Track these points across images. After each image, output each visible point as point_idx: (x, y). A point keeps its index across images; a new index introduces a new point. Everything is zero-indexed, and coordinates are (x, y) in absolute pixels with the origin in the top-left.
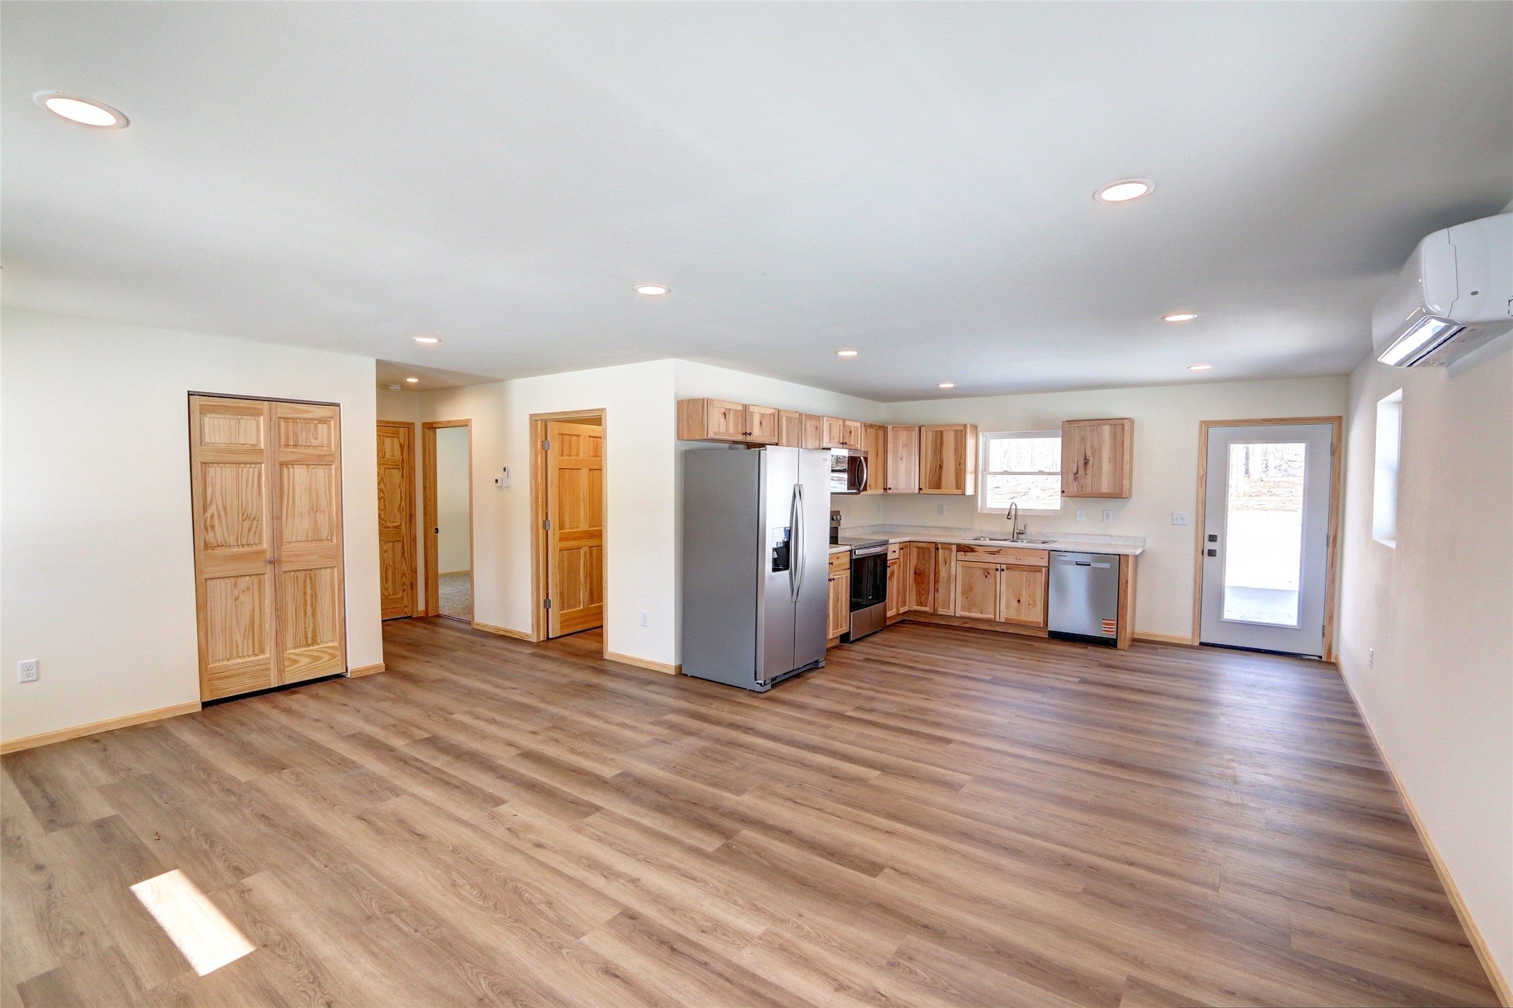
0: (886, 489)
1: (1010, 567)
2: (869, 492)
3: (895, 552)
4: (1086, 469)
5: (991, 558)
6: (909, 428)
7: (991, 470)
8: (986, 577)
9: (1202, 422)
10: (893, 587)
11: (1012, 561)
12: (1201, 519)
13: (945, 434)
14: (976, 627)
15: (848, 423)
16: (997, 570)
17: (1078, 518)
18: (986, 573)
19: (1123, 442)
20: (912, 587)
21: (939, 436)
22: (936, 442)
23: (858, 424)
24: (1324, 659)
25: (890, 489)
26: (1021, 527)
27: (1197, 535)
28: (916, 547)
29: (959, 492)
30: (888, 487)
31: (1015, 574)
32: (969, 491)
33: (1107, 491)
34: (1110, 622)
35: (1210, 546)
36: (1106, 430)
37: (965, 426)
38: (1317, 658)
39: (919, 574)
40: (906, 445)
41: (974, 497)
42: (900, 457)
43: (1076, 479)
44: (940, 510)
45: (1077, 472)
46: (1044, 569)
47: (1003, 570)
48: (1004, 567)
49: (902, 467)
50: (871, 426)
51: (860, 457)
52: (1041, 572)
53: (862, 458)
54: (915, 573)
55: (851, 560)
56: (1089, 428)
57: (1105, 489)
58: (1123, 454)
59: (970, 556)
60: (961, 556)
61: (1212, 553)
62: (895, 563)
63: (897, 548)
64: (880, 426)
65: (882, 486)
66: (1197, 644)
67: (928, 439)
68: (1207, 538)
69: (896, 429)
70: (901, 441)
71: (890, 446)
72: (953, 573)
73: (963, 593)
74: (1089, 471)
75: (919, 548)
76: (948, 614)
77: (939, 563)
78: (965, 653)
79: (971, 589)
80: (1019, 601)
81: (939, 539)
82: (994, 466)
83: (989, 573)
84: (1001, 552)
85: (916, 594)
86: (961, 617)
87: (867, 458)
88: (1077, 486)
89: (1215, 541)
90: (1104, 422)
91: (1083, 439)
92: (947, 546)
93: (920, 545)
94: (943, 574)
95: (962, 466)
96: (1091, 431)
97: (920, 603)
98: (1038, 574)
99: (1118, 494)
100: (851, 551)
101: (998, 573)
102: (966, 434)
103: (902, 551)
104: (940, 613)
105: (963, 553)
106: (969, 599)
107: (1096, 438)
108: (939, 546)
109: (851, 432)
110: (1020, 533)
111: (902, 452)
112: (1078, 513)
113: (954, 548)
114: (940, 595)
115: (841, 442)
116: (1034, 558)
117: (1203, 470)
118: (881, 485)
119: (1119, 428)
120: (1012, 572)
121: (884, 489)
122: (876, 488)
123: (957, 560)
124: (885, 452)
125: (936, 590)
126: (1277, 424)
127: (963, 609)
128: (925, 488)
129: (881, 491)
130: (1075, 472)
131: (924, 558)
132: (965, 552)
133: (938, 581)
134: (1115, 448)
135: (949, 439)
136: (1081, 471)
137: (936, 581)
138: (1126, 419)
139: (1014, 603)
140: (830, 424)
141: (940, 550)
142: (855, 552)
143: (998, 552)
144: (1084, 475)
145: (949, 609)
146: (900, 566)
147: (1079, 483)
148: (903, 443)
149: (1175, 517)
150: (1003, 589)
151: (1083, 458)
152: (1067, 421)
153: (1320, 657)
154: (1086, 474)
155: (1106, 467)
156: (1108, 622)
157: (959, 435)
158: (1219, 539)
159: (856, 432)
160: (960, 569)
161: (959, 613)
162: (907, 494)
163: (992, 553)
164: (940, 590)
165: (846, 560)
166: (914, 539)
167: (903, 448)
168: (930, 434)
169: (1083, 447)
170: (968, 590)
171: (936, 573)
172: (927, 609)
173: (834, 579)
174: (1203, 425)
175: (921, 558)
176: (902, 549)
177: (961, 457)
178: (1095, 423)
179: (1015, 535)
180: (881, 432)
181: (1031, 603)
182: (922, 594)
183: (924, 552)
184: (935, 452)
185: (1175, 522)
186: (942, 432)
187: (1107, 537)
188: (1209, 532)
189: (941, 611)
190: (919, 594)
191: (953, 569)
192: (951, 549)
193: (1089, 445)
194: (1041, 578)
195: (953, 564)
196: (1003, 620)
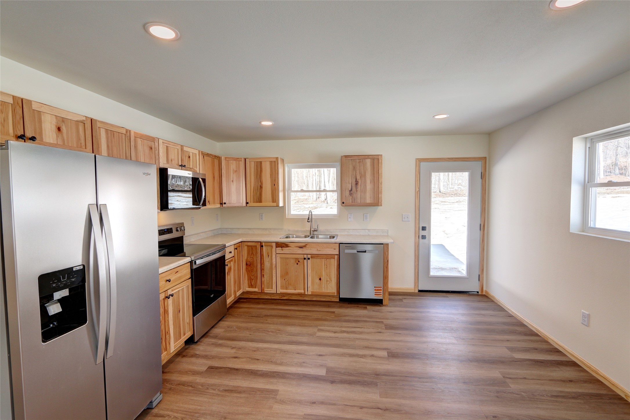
0: (222, 204)
1: (314, 256)
2: (208, 206)
3: (231, 252)
4: (356, 188)
5: (300, 251)
6: (237, 159)
7: (293, 189)
8: (297, 264)
9: (417, 159)
10: (230, 280)
11: (315, 252)
12: (417, 218)
13: (263, 164)
14: (291, 299)
15: (185, 149)
16: (305, 259)
17: (349, 220)
18: (298, 261)
19: (378, 170)
20: (245, 275)
21: (259, 165)
22: (257, 169)
23: (197, 152)
24: (480, 293)
25: (225, 203)
26: (314, 227)
27: (415, 227)
28: (246, 245)
29: (275, 204)
30: (224, 202)
31: (317, 261)
32: (281, 204)
33: (370, 202)
34: (379, 288)
35: (423, 233)
36: (368, 162)
37: (277, 158)
38: (476, 293)
39: (249, 265)
40: (236, 171)
41: (284, 207)
42: (232, 180)
43: (351, 194)
44: (261, 217)
45: (351, 190)
46: (336, 256)
47: (309, 259)
48: (309, 256)
49: (233, 187)
50: (208, 155)
51: (198, 178)
52: (334, 258)
53: (201, 180)
54: (247, 264)
55: (192, 270)
56: (358, 161)
57: (368, 201)
58: (379, 178)
59: (286, 250)
60: (279, 250)
61: (424, 237)
62: (232, 260)
63: (232, 249)
64: (215, 156)
65: (219, 202)
66: (417, 291)
67: (251, 168)
68: (421, 229)
69: (228, 159)
70: (232, 169)
71: (224, 171)
72: (274, 263)
73: (282, 277)
74: (359, 189)
75: (248, 246)
76: (272, 292)
77: (263, 256)
78: (294, 335)
79: (287, 273)
80: (320, 279)
81: (263, 239)
82: (295, 187)
83: (299, 261)
84: (307, 246)
85: (248, 279)
86: (281, 293)
87: (205, 179)
88: (351, 199)
89: (425, 230)
90: (366, 157)
91: (354, 168)
92: (269, 244)
93: (249, 244)
94: (267, 264)
95: (276, 186)
96: (359, 162)
97: (251, 286)
98: (332, 260)
99: (376, 203)
100: (191, 262)
101: (305, 261)
102: (278, 164)
103: (236, 250)
104: (265, 292)
105: (280, 248)
106: (286, 280)
107: (362, 167)
108: (263, 244)
109: (189, 157)
110: (315, 231)
111: (233, 176)
112: (349, 216)
113: (274, 245)
114: (266, 279)
115: (180, 164)
116: (329, 249)
117: (418, 188)
118: (217, 200)
119: (376, 161)
120: (315, 260)
121: (220, 204)
122: (214, 203)
123: (276, 254)
124: (220, 176)
125: (262, 276)
126: (455, 161)
127: (282, 288)
128: (251, 202)
129: (219, 206)
130: (350, 189)
131: (252, 253)
132: (282, 247)
133: (263, 269)
134: (374, 174)
135: (267, 168)
136: (354, 189)
137: (262, 270)
138: (379, 155)
139: (317, 280)
140: (167, 147)
141: (264, 247)
142: (195, 262)
143: (305, 246)
144: (355, 192)
145: (272, 288)
146: (235, 262)
147: (353, 197)
148: (233, 170)
149: (404, 216)
150: (309, 271)
151: (355, 180)
152: (344, 156)
153: (478, 292)
154: (357, 191)
155: (369, 186)
156: (378, 288)
157: (273, 164)
158: (427, 229)
159: (194, 158)
160: (279, 260)
161: (280, 291)
162: (238, 207)
163: (301, 247)
164: (265, 276)
165: (187, 272)
166: (244, 239)
167: (234, 173)
168: (253, 164)
169: (354, 173)
170: (285, 274)
171: (262, 263)
172: (256, 290)
173: (172, 295)
174: (418, 161)
175: (251, 253)
176: (236, 249)
177: (275, 180)
178: (362, 158)
179: (312, 232)
180: (216, 161)
181: (328, 280)
182: (253, 279)
183: (252, 249)
184: (257, 177)
185: (404, 220)
186: (261, 162)
187: (366, 230)
188: (421, 225)
189: (267, 290)
190: (250, 279)
191: (274, 260)
192: (272, 246)
193: (358, 172)
194: (334, 263)
195: (274, 256)
196: (310, 293)
